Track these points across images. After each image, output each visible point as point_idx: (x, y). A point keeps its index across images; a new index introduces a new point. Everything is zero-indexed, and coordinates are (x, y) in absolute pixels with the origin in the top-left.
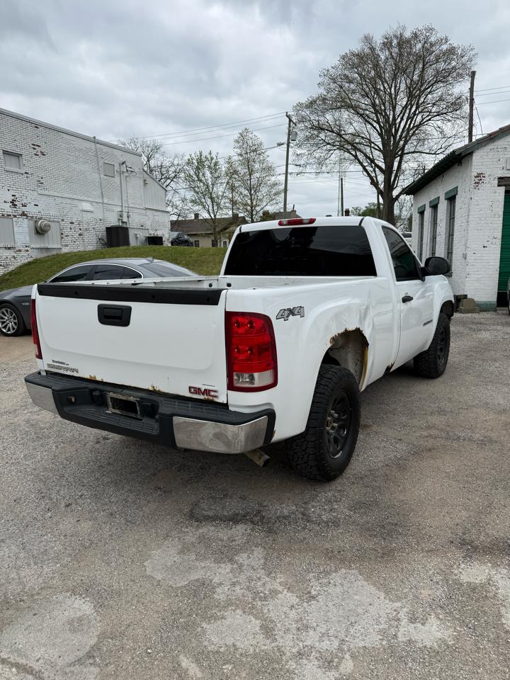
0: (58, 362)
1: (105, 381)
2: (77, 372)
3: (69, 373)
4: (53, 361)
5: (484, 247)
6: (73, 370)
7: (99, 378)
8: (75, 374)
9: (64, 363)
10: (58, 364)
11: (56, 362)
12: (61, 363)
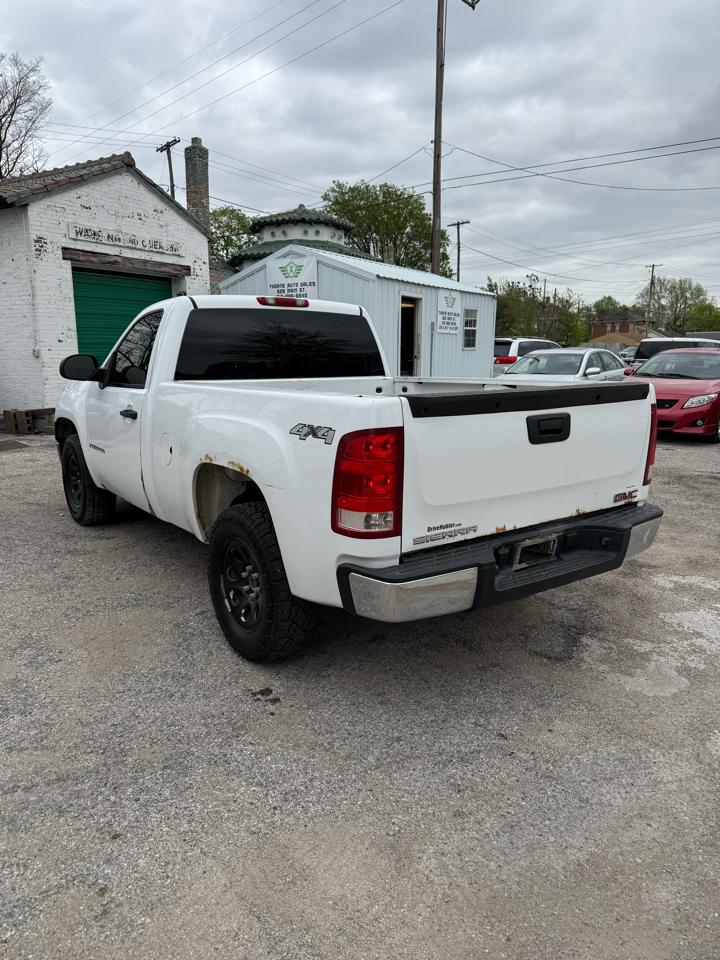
0: (442, 527)
1: (518, 527)
2: (475, 531)
3: (460, 538)
4: (429, 529)
5: (60, 341)
6: (467, 531)
7: (509, 527)
8: (471, 535)
9: (451, 526)
10: (437, 532)
11: (435, 529)
12: (447, 527)
